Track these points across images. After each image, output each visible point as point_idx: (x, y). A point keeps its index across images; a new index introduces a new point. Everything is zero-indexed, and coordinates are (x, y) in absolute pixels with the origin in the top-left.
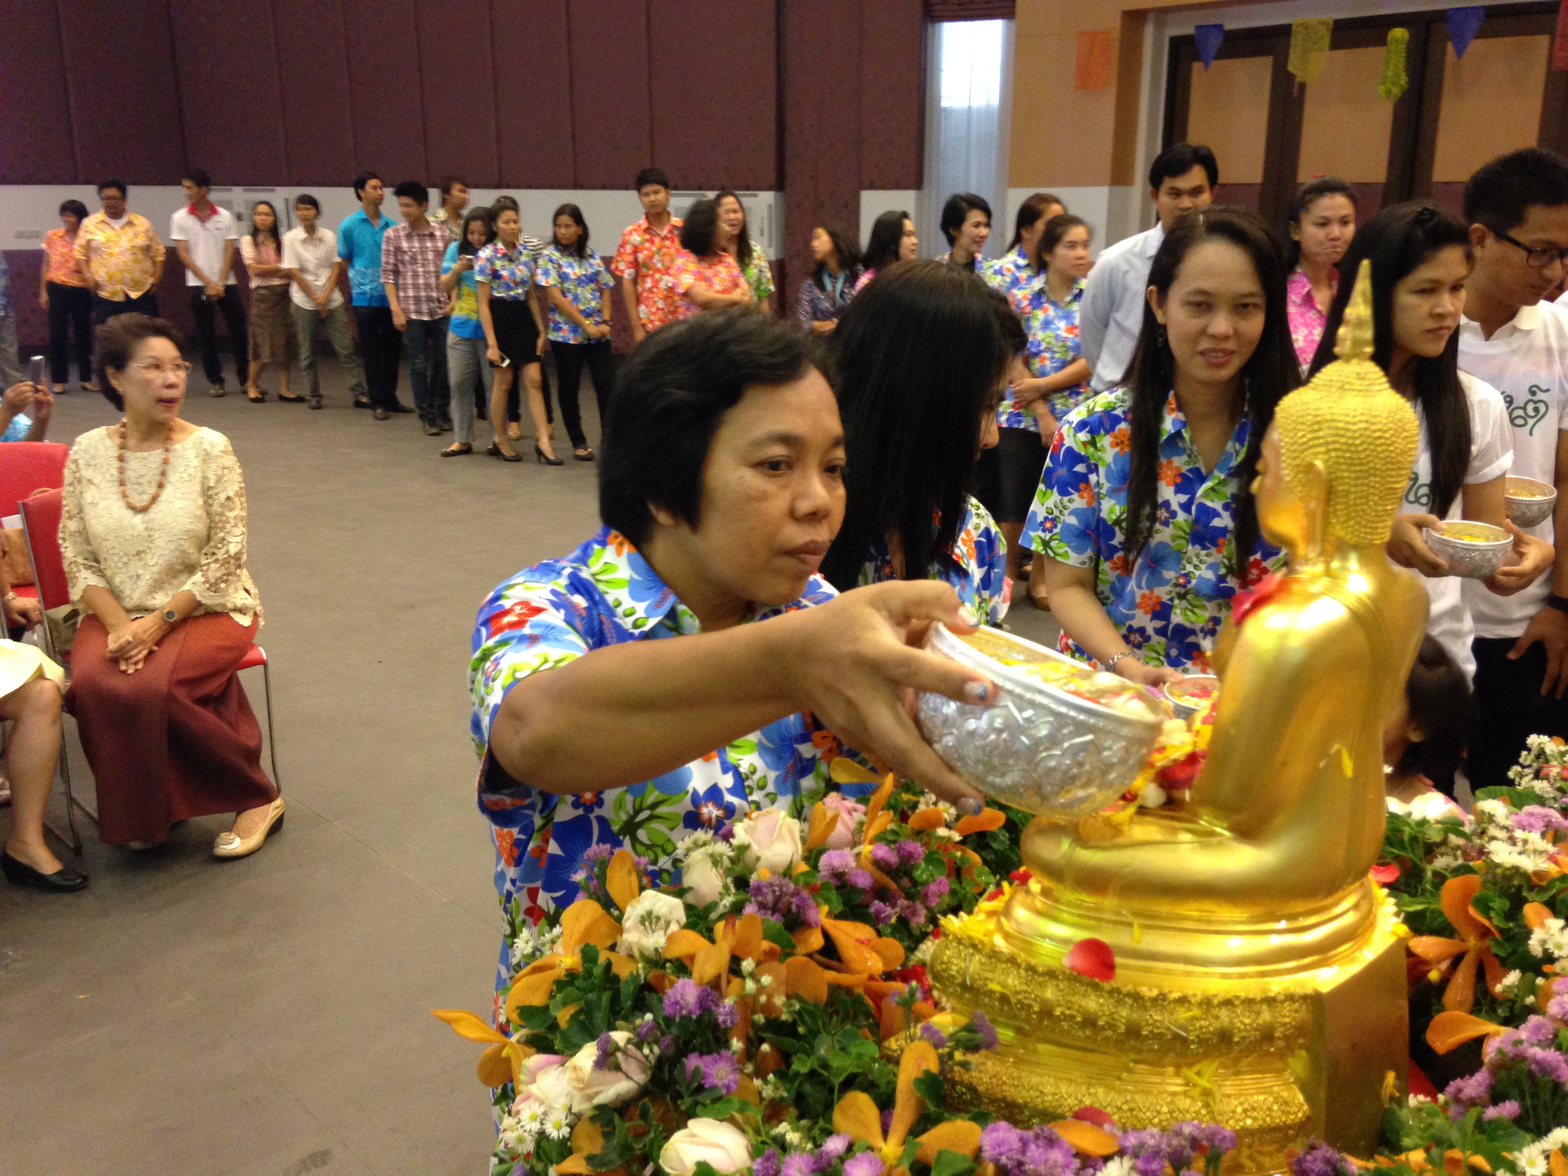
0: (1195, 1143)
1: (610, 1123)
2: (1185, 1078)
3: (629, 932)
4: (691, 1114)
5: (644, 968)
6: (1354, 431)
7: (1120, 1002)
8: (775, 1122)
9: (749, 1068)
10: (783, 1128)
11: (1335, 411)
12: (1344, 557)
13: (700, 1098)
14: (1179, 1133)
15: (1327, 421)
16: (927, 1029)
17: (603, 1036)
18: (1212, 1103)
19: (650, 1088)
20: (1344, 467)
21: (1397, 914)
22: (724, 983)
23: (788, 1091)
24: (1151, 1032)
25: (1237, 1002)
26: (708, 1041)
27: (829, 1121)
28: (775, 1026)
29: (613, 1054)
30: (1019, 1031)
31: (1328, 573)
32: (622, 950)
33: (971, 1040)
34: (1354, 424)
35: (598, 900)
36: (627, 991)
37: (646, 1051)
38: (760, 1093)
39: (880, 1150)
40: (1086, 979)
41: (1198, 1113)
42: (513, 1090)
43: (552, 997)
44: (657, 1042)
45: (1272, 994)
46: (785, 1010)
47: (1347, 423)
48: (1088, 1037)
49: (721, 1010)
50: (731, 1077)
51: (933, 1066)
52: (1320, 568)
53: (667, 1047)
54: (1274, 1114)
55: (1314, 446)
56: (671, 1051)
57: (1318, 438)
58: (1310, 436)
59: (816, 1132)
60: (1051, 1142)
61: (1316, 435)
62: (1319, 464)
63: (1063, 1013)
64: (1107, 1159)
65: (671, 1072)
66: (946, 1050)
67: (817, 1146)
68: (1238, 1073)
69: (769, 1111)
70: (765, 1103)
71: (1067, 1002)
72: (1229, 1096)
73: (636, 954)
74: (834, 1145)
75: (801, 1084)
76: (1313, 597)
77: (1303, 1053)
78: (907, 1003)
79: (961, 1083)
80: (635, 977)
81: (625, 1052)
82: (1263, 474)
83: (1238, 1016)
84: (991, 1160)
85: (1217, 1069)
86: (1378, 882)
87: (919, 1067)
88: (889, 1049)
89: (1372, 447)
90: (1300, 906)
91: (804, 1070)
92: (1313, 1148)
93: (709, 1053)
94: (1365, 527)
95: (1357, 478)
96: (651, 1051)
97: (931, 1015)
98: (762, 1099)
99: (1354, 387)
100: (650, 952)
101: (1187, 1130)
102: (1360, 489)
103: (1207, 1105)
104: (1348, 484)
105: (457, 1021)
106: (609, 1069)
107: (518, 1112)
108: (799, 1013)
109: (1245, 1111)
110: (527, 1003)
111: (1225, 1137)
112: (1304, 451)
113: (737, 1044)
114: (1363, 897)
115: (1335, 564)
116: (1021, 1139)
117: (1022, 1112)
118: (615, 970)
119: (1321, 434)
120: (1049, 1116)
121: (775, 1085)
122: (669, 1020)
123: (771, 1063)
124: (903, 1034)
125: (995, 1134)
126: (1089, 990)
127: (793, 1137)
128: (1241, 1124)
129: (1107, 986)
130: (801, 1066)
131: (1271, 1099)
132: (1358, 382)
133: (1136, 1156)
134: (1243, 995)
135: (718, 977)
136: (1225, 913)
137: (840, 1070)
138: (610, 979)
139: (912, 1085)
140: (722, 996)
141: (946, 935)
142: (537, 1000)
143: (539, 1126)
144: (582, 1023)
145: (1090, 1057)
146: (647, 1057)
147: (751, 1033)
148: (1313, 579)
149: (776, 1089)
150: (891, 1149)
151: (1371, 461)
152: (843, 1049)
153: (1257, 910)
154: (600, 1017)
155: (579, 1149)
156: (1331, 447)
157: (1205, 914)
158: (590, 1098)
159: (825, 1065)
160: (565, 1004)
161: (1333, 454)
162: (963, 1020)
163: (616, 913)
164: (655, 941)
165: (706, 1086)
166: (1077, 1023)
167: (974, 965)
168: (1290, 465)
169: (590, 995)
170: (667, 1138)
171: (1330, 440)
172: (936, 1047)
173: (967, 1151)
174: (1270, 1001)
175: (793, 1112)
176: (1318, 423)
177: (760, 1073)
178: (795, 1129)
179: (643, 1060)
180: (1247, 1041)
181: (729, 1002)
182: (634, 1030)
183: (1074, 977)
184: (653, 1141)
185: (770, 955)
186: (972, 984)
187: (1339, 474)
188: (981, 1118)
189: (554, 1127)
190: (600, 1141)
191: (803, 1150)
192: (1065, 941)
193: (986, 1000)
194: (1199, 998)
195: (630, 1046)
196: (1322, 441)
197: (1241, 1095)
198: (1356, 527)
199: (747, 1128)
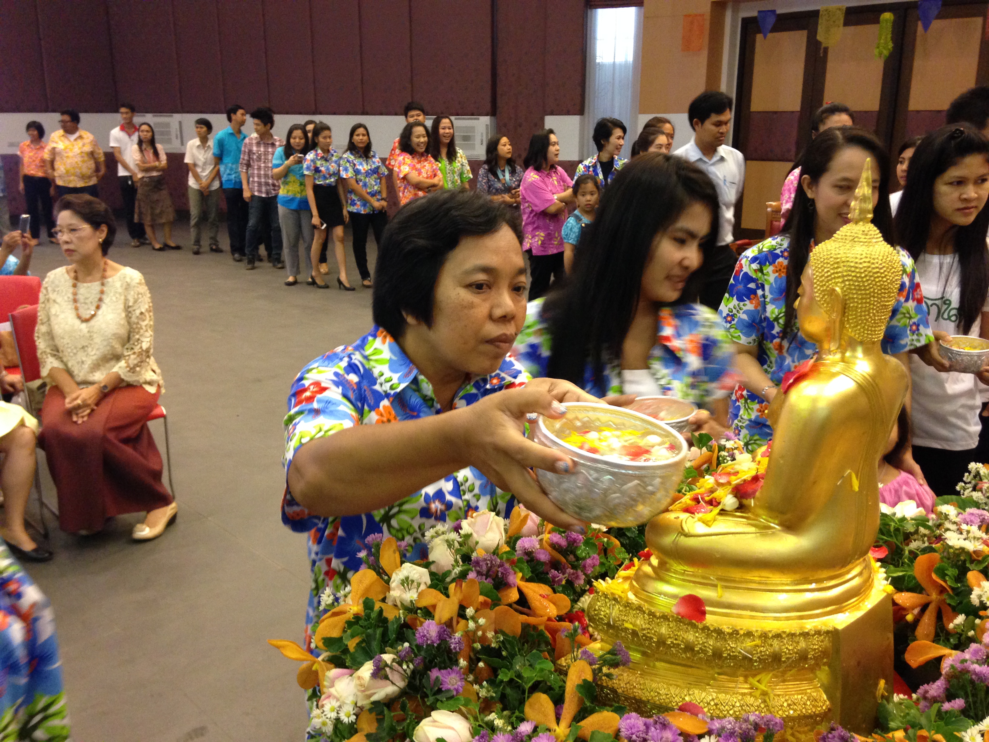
0: (757, 727)
1: (381, 713)
2: (750, 684)
3: (394, 590)
4: (434, 708)
5: (403, 614)
6: (861, 268)
7: (708, 636)
8: (487, 713)
9: (471, 678)
10: (492, 716)
11: (848, 255)
12: (854, 350)
13: (439, 697)
14: (746, 720)
15: (843, 262)
16: (585, 653)
17: (377, 657)
18: (768, 700)
19: (408, 690)
20: (854, 292)
21: (887, 579)
22: (454, 623)
23: (495, 692)
24: (729, 655)
25: (784, 636)
26: (445, 660)
27: (522, 712)
28: (487, 650)
29: (383, 669)
30: (644, 654)
31: (843, 360)
32: (390, 602)
33: (614, 660)
34: (861, 263)
35: (374, 570)
36: (393, 627)
37: (405, 667)
38: (478, 694)
39: (555, 731)
40: (687, 621)
41: (758, 706)
42: (320, 691)
43: (344, 631)
44: (411, 661)
45: (807, 631)
46: (494, 641)
47: (856, 263)
48: (688, 658)
49: (453, 640)
50: (459, 683)
51: (590, 678)
52: (838, 356)
53: (418, 664)
54: (807, 707)
55: (835, 278)
56: (421, 667)
57: (837, 273)
58: (832, 271)
59: (514, 719)
60: (665, 726)
61: (836, 271)
62: (838, 289)
63: (672, 642)
64: (701, 736)
65: (420, 680)
66: (597, 666)
67: (514, 728)
68: (784, 681)
69: (483, 705)
70: (481, 700)
71: (675, 635)
72: (779, 695)
73: (399, 604)
74: (525, 728)
75: (504, 688)
76: (834, 375)
77: (826, 668)
78: (573, 636)
79: (607, 687)
80: (398, 619)
81: (391, 668)
82: (803, 296)
83: (784, 645)
84: (626, 738)
85: (771, 678)
86: (874, 558)
87: (580, 677)
88: (561, 665)
89: (872, 278)
90: (825, 574)
91: (506, 679)
92: (833, 729)
93: (445, 668)
94: (868, 330)
95: (862, 299)
96: (408, 667)
97: (588, 644)
98: (479, 698)
99: (861, 240)
100: (407, 603)
101: (752, 718)
102: (864, 305)
103: (764, 701)
104: (857, 302)
105: (283, 647)
106: (381, 679)
107: (323, 706)
108: (503, 642)
109: (789, 705)
110: (329, 636)
111: (776, 723)
112: (828, 281)
113: (463, 662)
114: (865, 568)
115: (848, 354)
116: (645, 724)
117: (646, 706)
118: (385, 614)
119: (839, 270)
120: (664, 709)
121: (487, 688)
122: (419, 647)
123: (485, 675)
124: (569, 656)
125: (628, 721)
126: (689, 628)
127: (499, 723)
128: (787, 713)
129: (700, 626)
130: (504, 676)
131: (806, 698)
132: (863, 237)
133: (719, 735)
134: (788, 631)
135: (451, 619)
136: (776, 578)
137: (530, 679)
138: (382, 620)
139: (575, 689)
140: (454, 632)
141: (597, 593)
142: (335, 634)
143: (336, 715)
144: (363, 648)
145: (690, 670)
146: (405, 671)
147: (472, 655)
148: (834, 363)
149: (489, 691)
150: (562, 730)
151: (871, 288)
152: (531, 665)
153: (797, 577)
154: (375, 645)
155: (362, 730)
156: (846, 278)
157: (764, 579)
158: (370, 696)
159: (519, 676)
160: (353, 636)
161: (847, 283)
162: (608, 647)
163: (386, 578)
164: (411, 596)
165: (443, 689)
166: (681, 649)
167: (615, 612)
168: (819, 290)
169: (369, 631)
170: (418, 723)
171: (845, 274)
172: (591, 664)
173: (611, 732)
174: (805, 635)
175: (499, 706)
176: (838, 263)
177: (478, 681)
178: (500, 718)
179: (403, 672)
180: (791, 660)
181: (458, 635)
182: (397, 653)
183: (680, 619)
184: (409, 725)
185: (484, 605)
186: (614, 624)
187: (851, 296)
188: (620, 710)
189: (346, 715)
190: (375, 725)
191: (506, 730)
192: (674, 596)
193: (623, 634)
194: (759, 633)
195: (394, 664)
196: (840, 274)
197: (786, 695)
198: (862, 330)
199: (469, 716)
